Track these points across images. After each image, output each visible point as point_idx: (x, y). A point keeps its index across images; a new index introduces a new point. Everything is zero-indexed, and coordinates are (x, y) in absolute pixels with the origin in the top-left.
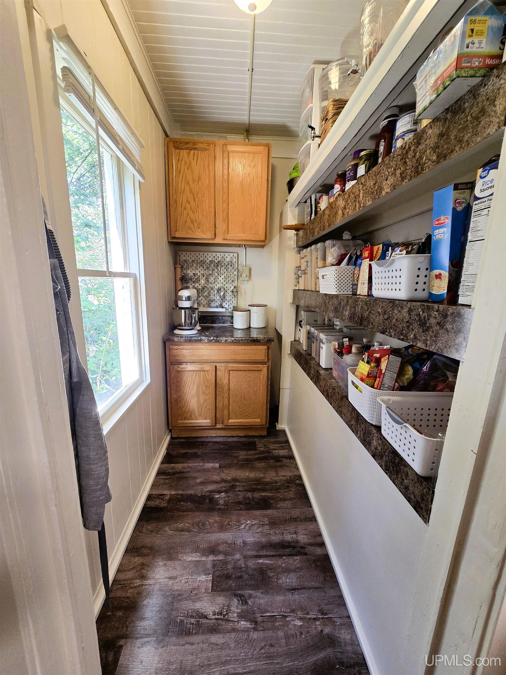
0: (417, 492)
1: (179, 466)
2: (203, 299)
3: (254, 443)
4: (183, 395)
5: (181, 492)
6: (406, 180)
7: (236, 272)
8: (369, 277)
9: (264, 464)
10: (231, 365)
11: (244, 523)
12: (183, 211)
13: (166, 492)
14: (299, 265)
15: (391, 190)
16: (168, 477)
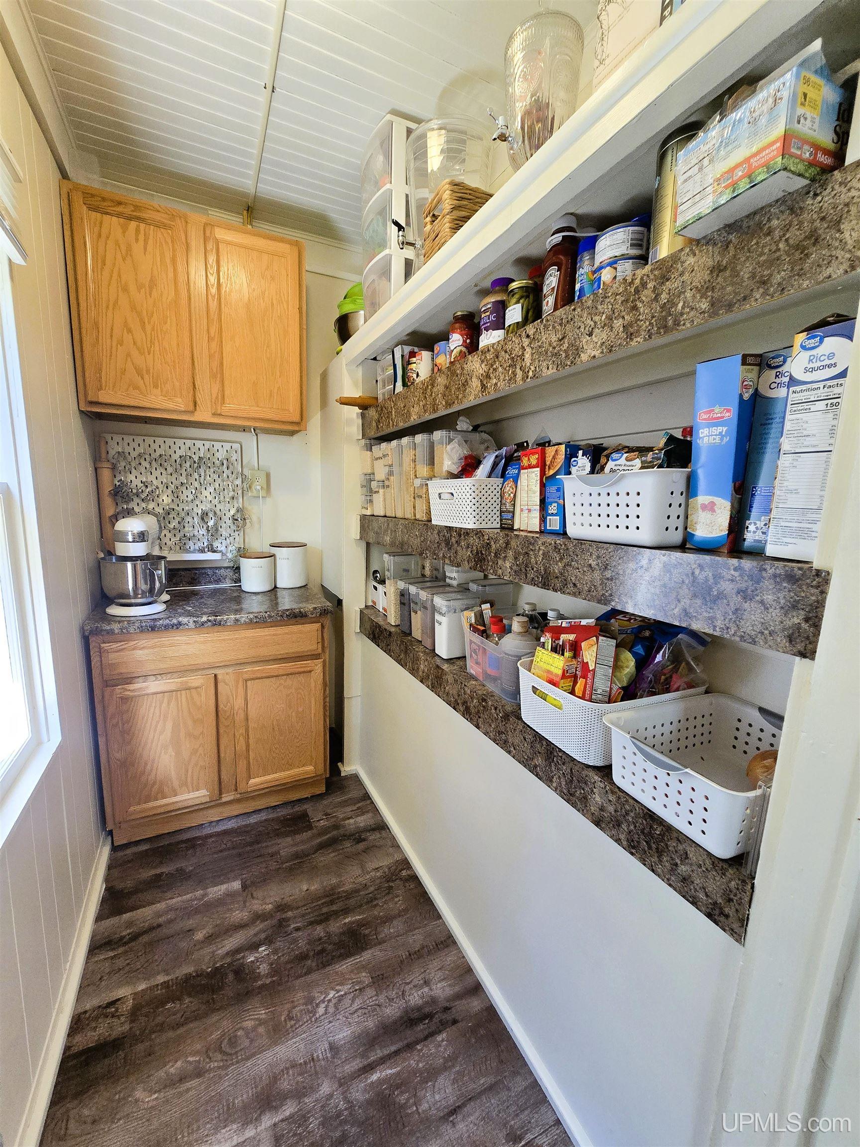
0: (711, 887)
1: (145, 914)
2: (168, 535)
3: (304, 816)
4: (140, 749)
5: (161, 979)
6: (639, 339)
7: (240, 480)
8: (541, 500)
9: (333, 854)
10: (248, 668)
11: (323, 1001)
12: (114, 349)
13: (121, 992)
14: (369, 471)
15: (602, 352)
16: (121, 950)
